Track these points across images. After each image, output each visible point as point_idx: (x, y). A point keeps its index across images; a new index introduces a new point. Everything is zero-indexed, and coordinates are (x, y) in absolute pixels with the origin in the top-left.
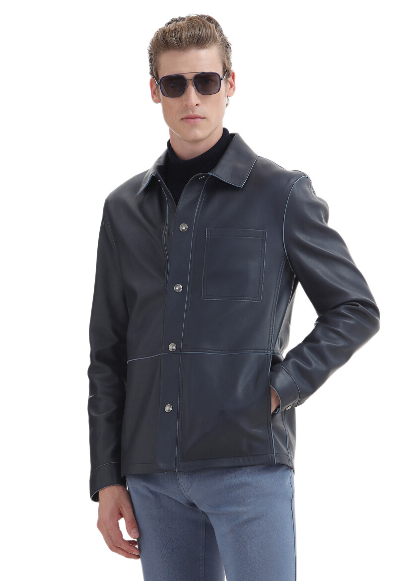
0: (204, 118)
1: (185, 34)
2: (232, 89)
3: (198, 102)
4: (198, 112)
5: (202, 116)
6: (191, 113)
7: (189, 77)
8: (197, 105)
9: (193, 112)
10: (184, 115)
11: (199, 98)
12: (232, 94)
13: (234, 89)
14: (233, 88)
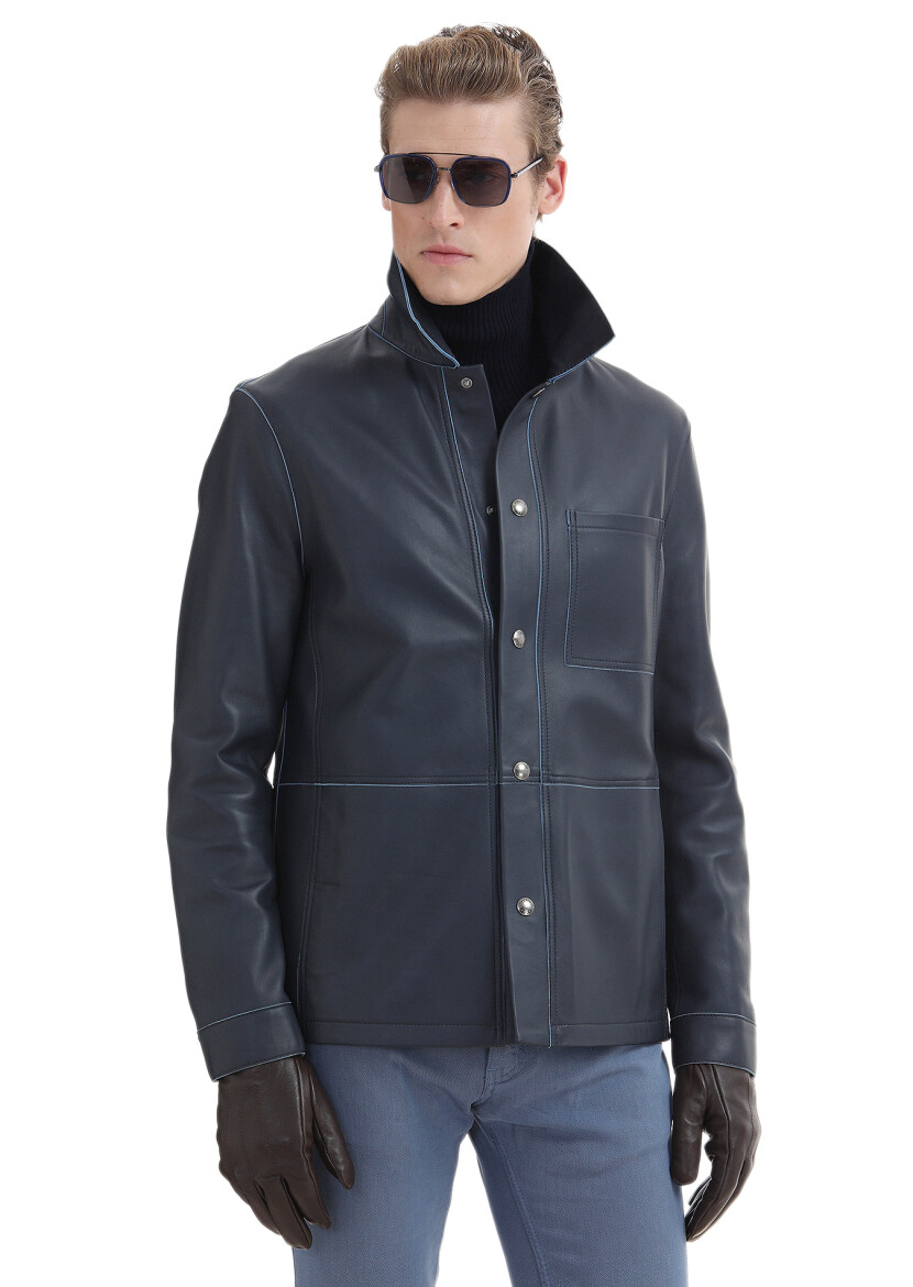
0: (470, 256)
1: (443, 65)
2: (554, 198)
3: (459, 219)
4: (457, 240)
5: (466, 251)
6: (441, 242)
7: (445, 162)
8: (454, 225)
9: (445, 240)
10: (427, 245)
11: (461, 210)
12: (552, 209)
13: (560, 199)
14: (558, 195)
